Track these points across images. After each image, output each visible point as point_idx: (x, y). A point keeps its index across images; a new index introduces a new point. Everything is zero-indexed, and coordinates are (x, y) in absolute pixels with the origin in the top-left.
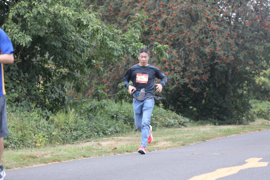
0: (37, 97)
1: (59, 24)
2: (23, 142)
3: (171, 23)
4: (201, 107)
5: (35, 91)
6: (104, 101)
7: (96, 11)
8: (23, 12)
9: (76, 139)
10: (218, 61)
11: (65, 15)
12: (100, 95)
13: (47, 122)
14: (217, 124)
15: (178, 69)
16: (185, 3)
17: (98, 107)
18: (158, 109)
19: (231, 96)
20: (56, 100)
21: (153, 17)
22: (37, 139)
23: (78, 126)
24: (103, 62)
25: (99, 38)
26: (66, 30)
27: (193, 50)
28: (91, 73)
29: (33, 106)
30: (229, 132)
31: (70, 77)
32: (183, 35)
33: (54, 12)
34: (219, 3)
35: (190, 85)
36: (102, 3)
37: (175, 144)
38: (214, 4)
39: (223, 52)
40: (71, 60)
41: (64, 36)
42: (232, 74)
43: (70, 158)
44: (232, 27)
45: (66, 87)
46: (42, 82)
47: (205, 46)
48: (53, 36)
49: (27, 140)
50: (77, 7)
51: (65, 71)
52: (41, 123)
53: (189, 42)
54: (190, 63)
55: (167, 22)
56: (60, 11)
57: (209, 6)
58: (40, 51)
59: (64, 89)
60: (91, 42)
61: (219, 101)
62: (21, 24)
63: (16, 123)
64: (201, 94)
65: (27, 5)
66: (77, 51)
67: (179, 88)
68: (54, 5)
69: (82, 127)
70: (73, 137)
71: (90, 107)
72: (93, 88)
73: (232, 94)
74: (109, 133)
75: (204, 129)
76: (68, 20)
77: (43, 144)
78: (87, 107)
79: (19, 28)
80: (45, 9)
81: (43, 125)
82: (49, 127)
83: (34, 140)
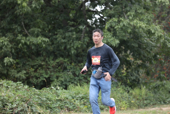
0: (122, 79)
1: (136, 32)
5: (121, 74)
6: (165, 82)
7: (160, 24)
8: (114, 25)
9: (146, 105)
11: (140, 27)
12: (162, 78)
13: (128, 94)
17: (160, 86)
20: (134, 80)
22: (122, 105)
23: (148, 97)
24: (164, 57)
25: (162, 41)
26: (141, 36)
28: (156, 63)
29: (119, 84)
31: (142, 66)
33: (134, 25)
36: (164, 19)
40: (144, 55)
41: (139, 40)
45: (140, 72)
46: (125, 69)
48: (132, 40)
50: (148, 22)
51: (140, 62)
52: (124, 95)
56: (137, 24)
58: (125, 49)
59: (139, 74)
60: (157, 44)
62: (113, 32)
65: (116, 21)
66: (148, 49)
68: (134, 20)
69: (150, 98)
71: (156, 85)
72: (157, 73)
74: (168, 102)
76: (142, 30)
77: (125, 108)
78: (154, 85)
79: (112, 35)
80: (128, 23)
81: (126, 96)
82: (130, 98)
83: (120, 106)
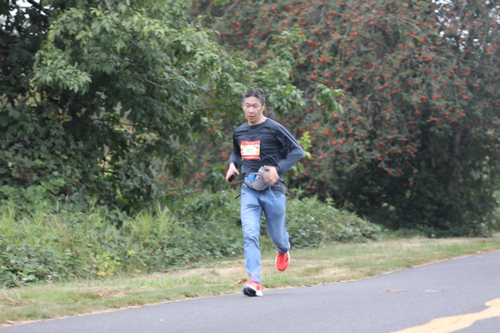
0: (100, 186)
1: (140, 51)
2: (73, 268)
3: (349, 48)
4: (404, 205)
5: (96, 174)
6: (224, 193)
7: (210, 27)
8: (75, 28)
9: (172, 263)
10: (435, 119)
11: (151, 34)
12: (216, 182)
14: (433, 235)
15: (360, 133)
16: (374, 11)
17: (212, 205)
18: (323, 208)
19: (459, 184)
20: (136, 191)
21: (314, 37)
22: (100, 263)
23: (176, 239)
24: (221, 120)
25: (214, 77)
26: (154, 62)
27: (389, 98)
28: (199, 141)
29: (93, 201)
30: (456, 251)
31: (160, 148)
32: (371, 70)
33: (132, 29)
34: (436, 11)
35: (383, 163)
36: (221, 11)
37: (356, 273)
38: (429, 13)
39: (444, 102)
40: (163, 117)
41: (150, 73)
42: (461, 143)
43: (160, 298)
44: (462, 56)
45: (153, 168)
46: (108, 158)
47: (412, 91)
48: (129, 72)
49: (80, 264)
50: (174, 20)
51: (151, 137)
52: (106, 234)
53: (382, 83)
54: (383, 123)
55: (340, 47)
56: (142, 27)
57: (418, 17)
58: (106, 100)
59: (150, 172)
60: (200, 84)
61: (437, 193)
62: (70, 51)
63: (61, 234)
64: (404, 180)
65: (81, 16)
66: (174, 100)
67: (362, 168)
68: (131, 15)
69: (183, 241)
70: (167, 260)
71: (198, 203)
72: (204, 168)
73: (461, 180)
74: (233, 253)
75: (410, 245)
76: (157, 44)
77: (110, 272)
78: (192, 204)
79: (67, 58)
80: (114, 22)
81: (111, 238)
82: (123, 242)
83: (95, 266)
